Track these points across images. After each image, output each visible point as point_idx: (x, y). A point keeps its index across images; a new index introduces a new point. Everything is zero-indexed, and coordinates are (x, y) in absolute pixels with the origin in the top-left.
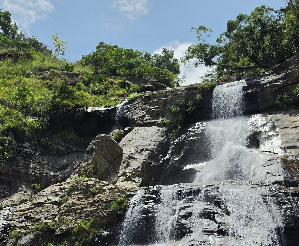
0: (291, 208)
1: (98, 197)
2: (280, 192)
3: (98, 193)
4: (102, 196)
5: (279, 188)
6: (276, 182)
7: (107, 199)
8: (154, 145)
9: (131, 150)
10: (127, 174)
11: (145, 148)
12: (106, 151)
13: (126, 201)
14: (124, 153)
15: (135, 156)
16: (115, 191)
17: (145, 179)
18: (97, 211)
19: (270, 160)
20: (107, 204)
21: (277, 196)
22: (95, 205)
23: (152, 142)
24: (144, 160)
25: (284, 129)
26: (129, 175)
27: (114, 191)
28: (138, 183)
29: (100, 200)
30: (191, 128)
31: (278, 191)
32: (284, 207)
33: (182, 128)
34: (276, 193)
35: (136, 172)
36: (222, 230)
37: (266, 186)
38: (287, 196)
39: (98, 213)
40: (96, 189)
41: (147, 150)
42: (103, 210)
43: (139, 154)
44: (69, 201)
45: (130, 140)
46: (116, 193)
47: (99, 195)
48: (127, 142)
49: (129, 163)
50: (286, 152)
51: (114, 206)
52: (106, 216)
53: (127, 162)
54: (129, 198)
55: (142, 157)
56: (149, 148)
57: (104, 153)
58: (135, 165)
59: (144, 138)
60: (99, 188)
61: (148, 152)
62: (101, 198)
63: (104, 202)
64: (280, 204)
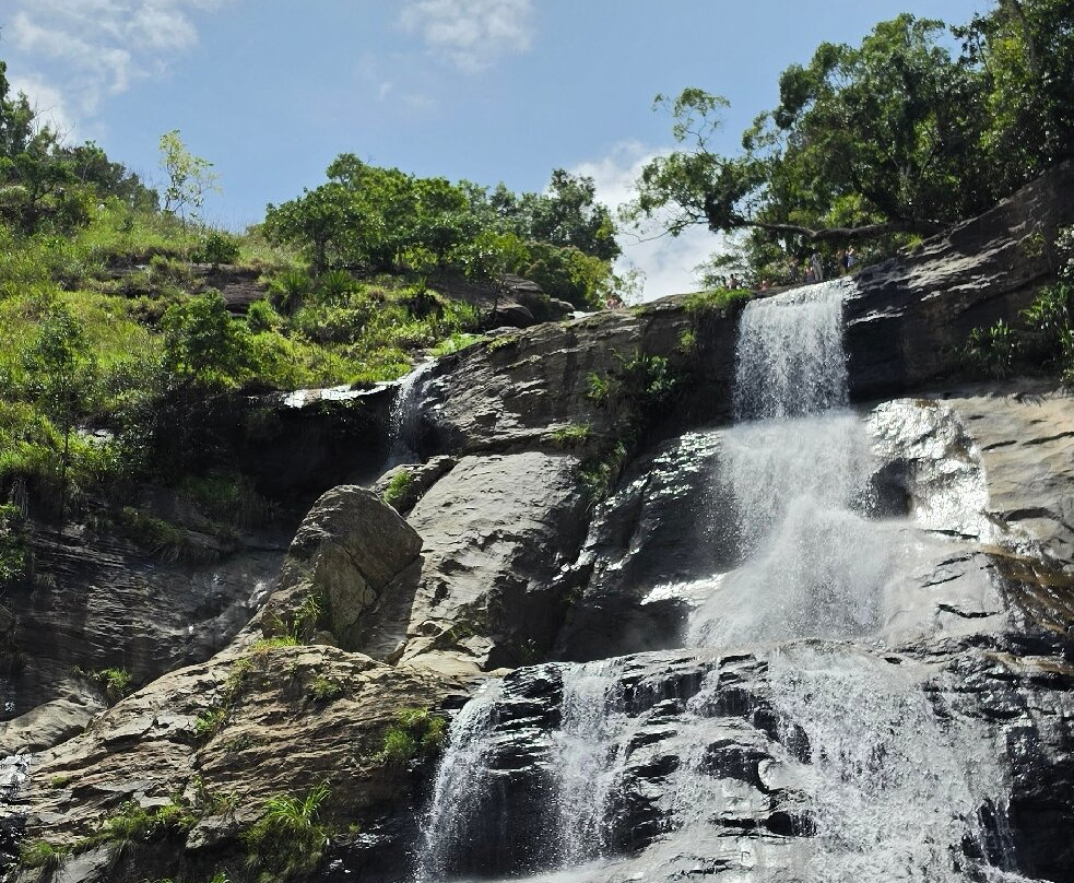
0: (1032, 732)
1: (336, 711)
2: (990, 676)
3: (338, 696)
4: (353, 705)
5: (987, 661)
6: (978, 640)
7: (370, 716)
8: (533, 518)
9: (451, 539)
10: (439, 624)
11: (501, 531)
12: (362, 547)
13: (436, 723)
14: (425, 552)
15: (467, 561)
16: (398, 687)
17: (505, 641)
18: (335, 761)
19: (952, 561)
20: (371, 734)
21: (979, 690)
22: (327, 741)
23: (527, 509)
24: (500, 572)
25: (998, 449)
26: (446, 627)
27: (395, 688)
28: (478, 657)
29: (346, 721)
30: (665, 454)
31: (983, 669)
32: (1006, 728)
33: (634, 455)
34: (974, 677)
35: (470, 621)
37: (938, 654)
38: (1016, 687)
39: (339, 768)
40: (331, 682)
41: (508, 538)
42: (357, 757)
43: (479, 552)
44: (233, 729)
45: (448, 505)
46: (401, 696)
47: (343, 702)
48: (435, 511)
49: (447, 586)
50: (1006, 529)
51: (393, 740)
52: (367, 780)
53: (437, 583)
54: (450, 711)
55: (493, 564)
56: (514, 530)
57: (354, 552)
58: (466, 591)
59: (499, 495)
60: (340, 678)
61: (512, 545)
62: (349, 713)
63: (360, 729)
64: (993, 716)
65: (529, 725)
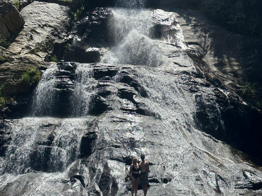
0: (200, 96)
1: (6, 65)
2: (190, 81)
3: (6, 61)
4: (11, 65)
5: (189, 78)
6: (185, 72)
7: (17, 68)
8: (57, 22)
9: (32, 24)
10: (31, 47)
11: (48, 24)
12: (8, 19)
13: (38, 73)
14: (26, 25)
15: (38, 30)
16: (26, 61)
18: (6, 79)
19: (176, 52)
20: (18, 73)
21: (188, 84)
22: (3, 73)
23: (55, 19)
24: (48, 36)
25: (184, 26)
26: (33, 48)
27: (24, 62)
28: (42, 58)
29: (9, 69)
31: (188, 79)
32: (194, 94)
33: (86, 10)
34: (186, 81)
35: (40, 47)
36: (141, 110)
37: (175, 74)
38: (196, 85)
39: (7, 82)
40: (3, 57)
41: (50, 26)
42: (13, 79)
43: (41, 28)
45: (31, 13)
46: (27, 64)
47: (7, 63)
48: (27, 14)
49: (33, 37)
50: (187, 46)
51: (25, 76)
52: (16, 86)
53: (30, 35)
54: (42, 71)
55: (45, 33)
56: (52, 24)
57: (6, 21)
58: (38, 39)
59: (46, 14)
60: (6, 56)
61: (51, 29)
62: (10, 67)
63: (14, 72)
64: (192, 91)
65: (66, 78)
